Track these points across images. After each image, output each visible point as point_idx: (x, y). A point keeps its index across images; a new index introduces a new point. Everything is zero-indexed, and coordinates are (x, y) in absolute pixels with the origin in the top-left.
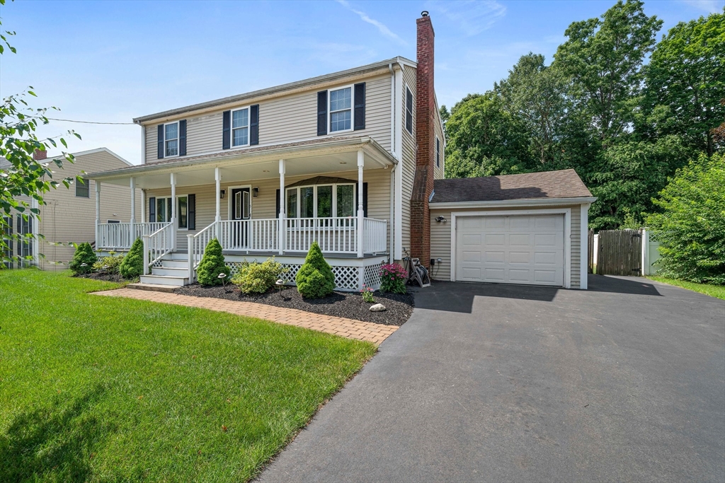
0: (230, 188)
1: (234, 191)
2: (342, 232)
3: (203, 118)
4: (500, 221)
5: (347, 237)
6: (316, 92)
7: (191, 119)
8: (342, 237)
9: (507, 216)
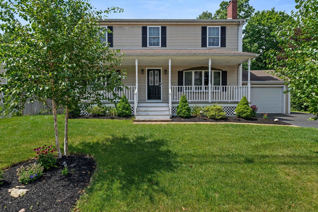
0: (147, 68)
1: (149, 70)
2: (216, 92)
3: (127, 27)
4: (260, 89)
5: (218, 95)
6: (201, 26)
7: (117, 26)
8: (216, 95)
9: (263, 87)
